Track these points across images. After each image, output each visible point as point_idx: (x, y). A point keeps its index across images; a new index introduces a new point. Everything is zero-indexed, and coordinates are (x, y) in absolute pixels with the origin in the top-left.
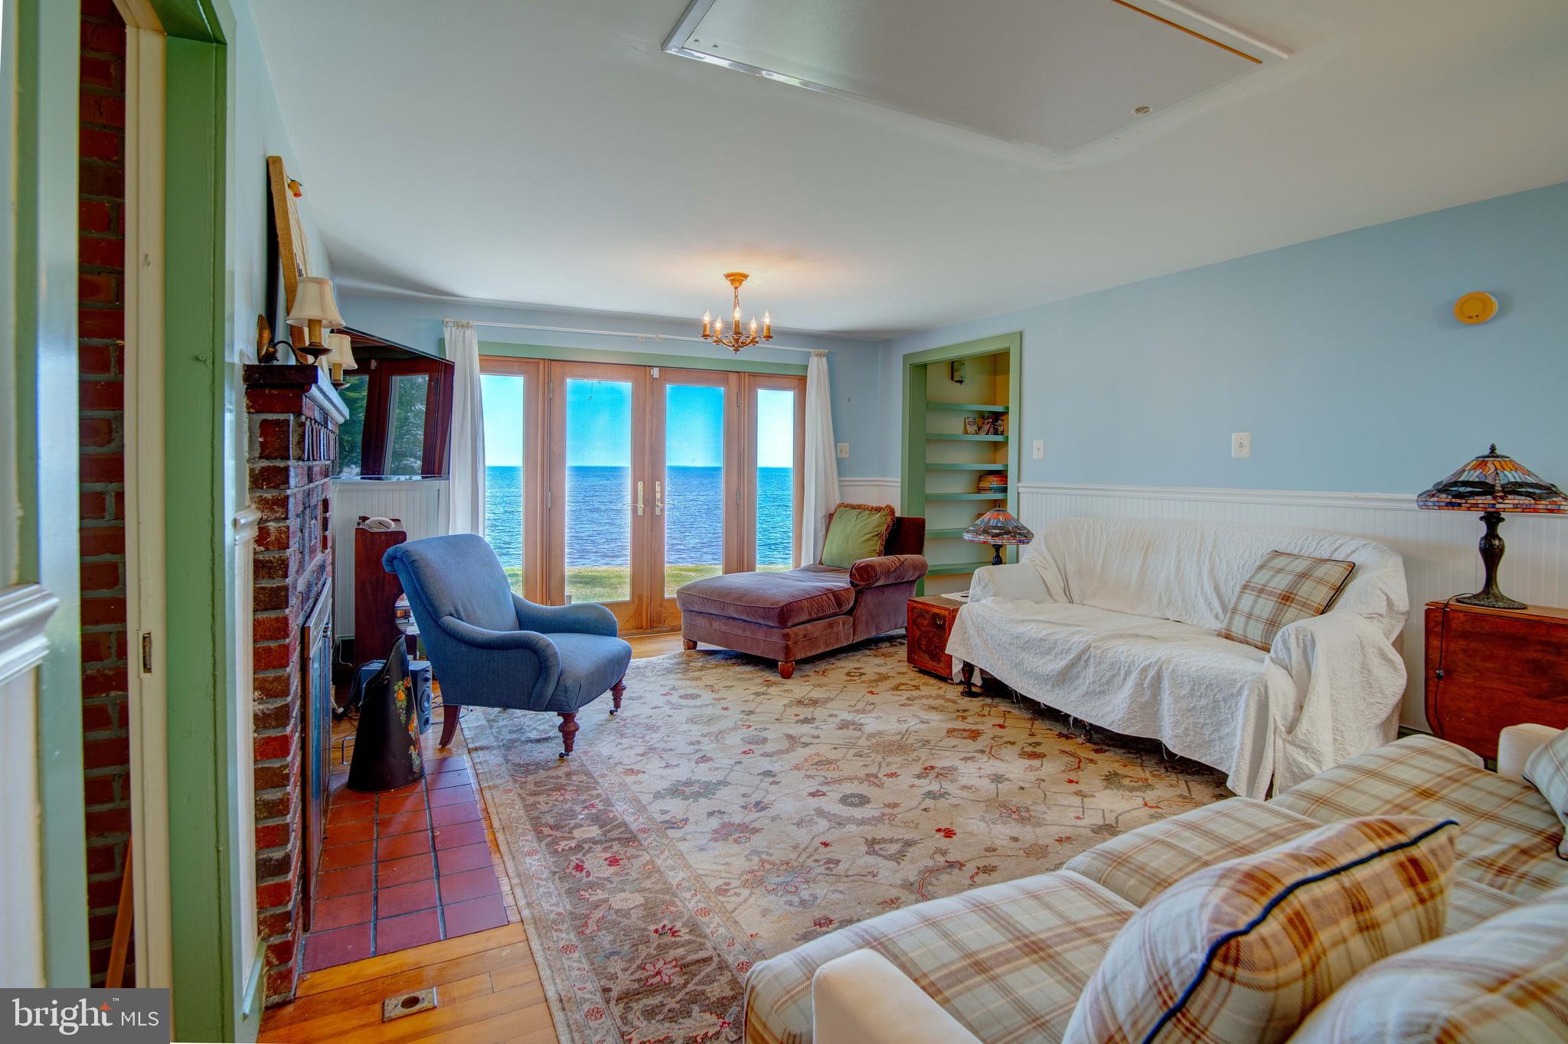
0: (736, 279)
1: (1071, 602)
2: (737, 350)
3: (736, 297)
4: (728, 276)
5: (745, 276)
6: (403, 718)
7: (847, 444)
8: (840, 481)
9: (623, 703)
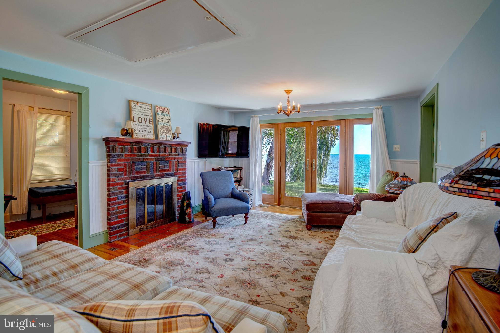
0: (288, 92)
1: (405, 225)
2: (288, 116)
3: (288, 98)
4: (285, 91)
5: (291, 91)
6: (185, 209)
7: (399, 145)
8: (390, 161)
9: (248, 222)
